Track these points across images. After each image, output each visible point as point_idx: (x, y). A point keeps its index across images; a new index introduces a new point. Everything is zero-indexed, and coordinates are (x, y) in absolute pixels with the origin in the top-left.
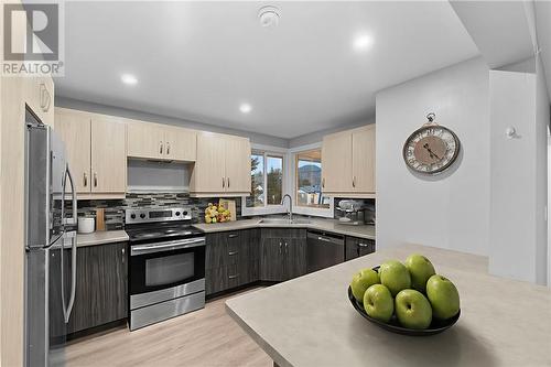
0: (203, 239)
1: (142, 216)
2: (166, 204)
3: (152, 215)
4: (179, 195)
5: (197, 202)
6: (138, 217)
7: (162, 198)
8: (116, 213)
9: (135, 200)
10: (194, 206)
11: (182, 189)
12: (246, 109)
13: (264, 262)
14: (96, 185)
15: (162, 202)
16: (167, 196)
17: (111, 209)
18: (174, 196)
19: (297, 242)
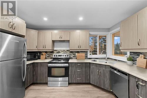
0: (68, 64)
3: (59, 56)
4: (67, 51)
5: (72, 53)
6: (56, 56)
7: (63, 51)
9: (56, 52)
11: (68, 49)
14: (45, 48)
15: (63, 52)
16: (64, 51)
17: (51, 54)
18: (66, 51)
19: (105, 71)
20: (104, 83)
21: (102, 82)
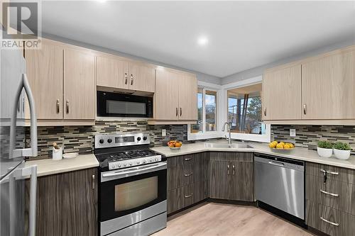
1: (109, 141)
2: (128, 130)
4: (139, 123)
5: (153, 129)
6: (106, 142)
8: (86, 138)
9: (103, 127)
10: (151, 132)
12: (203, 41)
13: (212, 182)
14: (68, 112)
15: (126, 128)
16: (129, 123)
17: (82, 135)
18: (135, 124)
19: (243, 164)
20: (242, 190)
21: (237, 188)
